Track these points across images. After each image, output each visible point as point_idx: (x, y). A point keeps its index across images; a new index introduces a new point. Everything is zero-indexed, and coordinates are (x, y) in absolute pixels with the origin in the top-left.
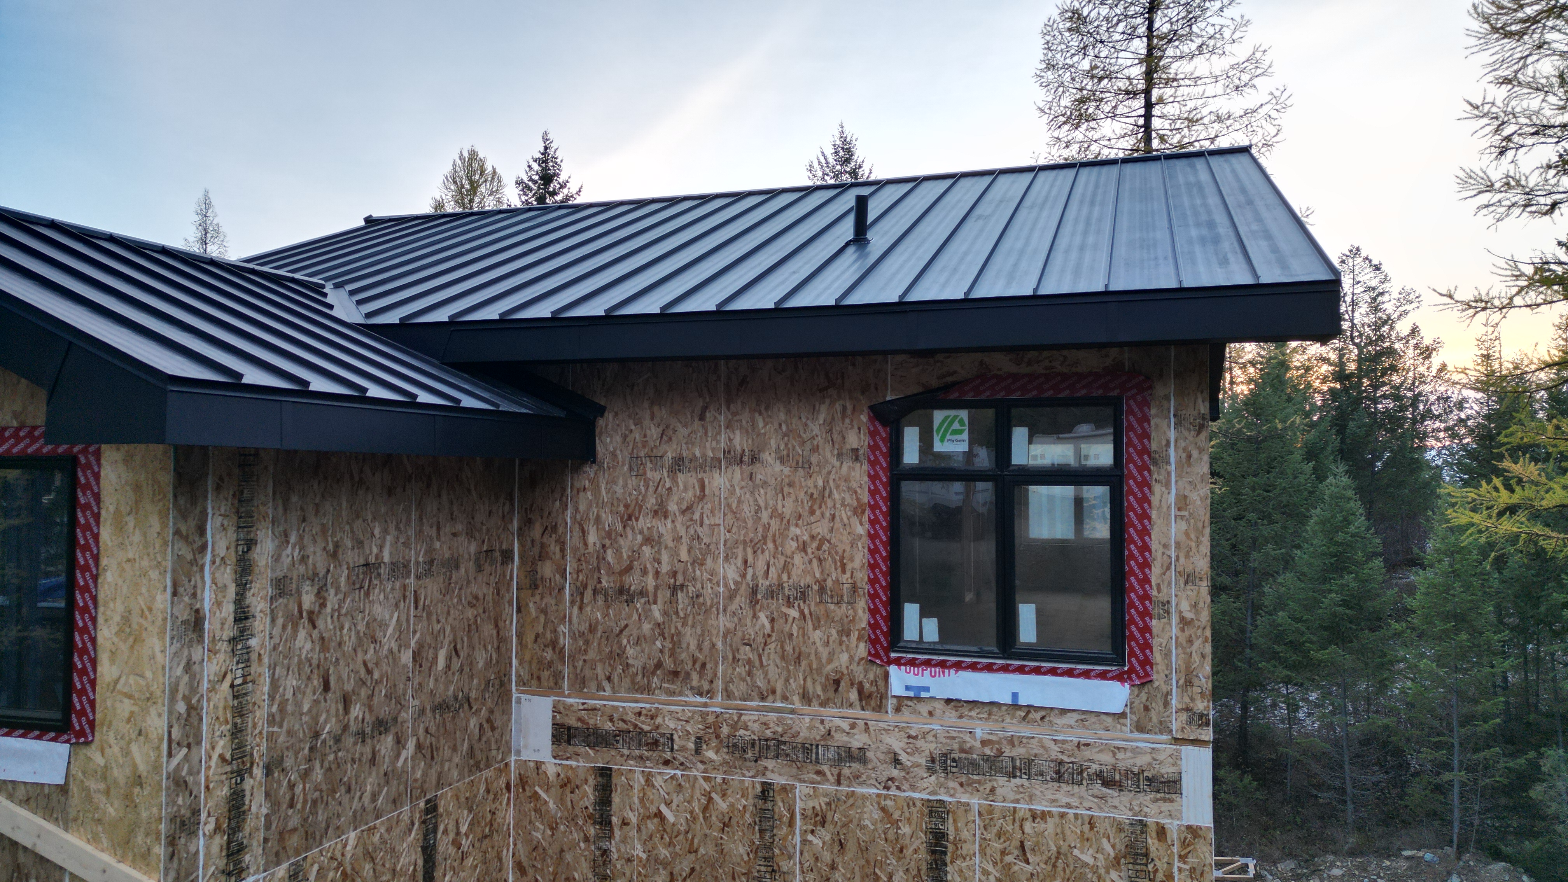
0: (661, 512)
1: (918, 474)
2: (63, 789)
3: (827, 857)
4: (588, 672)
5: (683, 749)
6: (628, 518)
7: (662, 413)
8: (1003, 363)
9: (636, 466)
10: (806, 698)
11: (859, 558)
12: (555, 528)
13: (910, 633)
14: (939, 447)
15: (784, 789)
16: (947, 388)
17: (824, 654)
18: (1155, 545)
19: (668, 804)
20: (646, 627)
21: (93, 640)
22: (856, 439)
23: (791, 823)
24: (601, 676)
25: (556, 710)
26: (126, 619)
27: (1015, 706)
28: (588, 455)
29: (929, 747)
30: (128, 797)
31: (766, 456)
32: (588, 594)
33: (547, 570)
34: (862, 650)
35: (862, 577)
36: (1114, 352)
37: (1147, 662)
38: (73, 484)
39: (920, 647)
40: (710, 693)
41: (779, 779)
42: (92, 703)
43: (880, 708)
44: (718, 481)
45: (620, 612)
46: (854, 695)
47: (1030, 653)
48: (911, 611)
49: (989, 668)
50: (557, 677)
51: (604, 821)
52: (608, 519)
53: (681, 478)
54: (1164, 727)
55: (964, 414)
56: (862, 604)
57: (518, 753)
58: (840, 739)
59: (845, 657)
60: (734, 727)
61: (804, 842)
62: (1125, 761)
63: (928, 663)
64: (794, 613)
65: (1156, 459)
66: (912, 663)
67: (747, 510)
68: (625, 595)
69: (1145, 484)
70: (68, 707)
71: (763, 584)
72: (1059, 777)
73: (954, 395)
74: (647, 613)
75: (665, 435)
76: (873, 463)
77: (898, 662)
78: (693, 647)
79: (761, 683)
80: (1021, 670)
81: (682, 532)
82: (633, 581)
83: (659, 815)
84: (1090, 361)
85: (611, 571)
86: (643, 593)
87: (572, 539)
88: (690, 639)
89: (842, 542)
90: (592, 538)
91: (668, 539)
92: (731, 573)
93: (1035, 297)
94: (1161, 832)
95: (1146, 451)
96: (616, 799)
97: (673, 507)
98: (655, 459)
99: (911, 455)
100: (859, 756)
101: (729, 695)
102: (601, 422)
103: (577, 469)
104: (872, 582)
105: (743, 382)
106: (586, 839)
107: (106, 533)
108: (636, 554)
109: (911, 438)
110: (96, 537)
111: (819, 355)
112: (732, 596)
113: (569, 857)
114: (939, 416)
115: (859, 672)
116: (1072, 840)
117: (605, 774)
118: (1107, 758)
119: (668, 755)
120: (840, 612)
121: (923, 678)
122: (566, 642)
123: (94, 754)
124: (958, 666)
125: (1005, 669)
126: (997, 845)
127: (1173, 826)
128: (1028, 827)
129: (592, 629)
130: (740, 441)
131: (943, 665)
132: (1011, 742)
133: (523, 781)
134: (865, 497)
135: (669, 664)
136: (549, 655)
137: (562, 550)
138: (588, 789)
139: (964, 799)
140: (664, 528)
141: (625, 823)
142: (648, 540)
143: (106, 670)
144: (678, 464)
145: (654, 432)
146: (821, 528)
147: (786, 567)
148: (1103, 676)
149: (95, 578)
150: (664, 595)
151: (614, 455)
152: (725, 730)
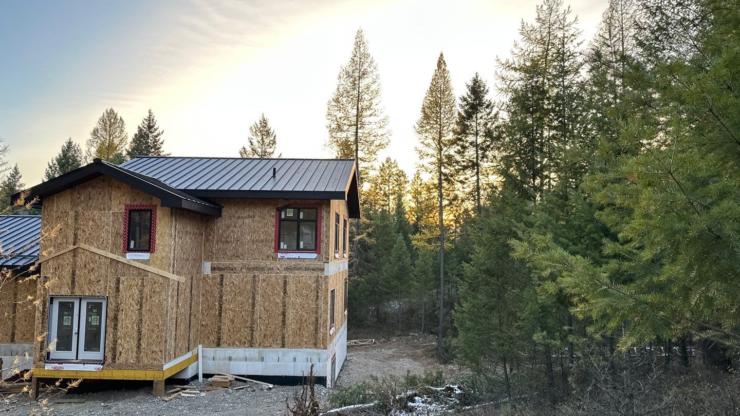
0: (235, 226)
1: (284, 220)
2: (149, 260)
3: (265, 287)
4: (219, 257)
5: (238, 270)
6: (228, 227)
7: (236, 208)
8: (299, 201)
9: (230, 218)
10: (262, 259)
11: (273, 234)
12: (212, 230)
13: (282, 247)
14: (288, 215)
15: (258, 276)
16: (289, 205)
17: (266, 251)
18: (322, 231)
19: (235, 280)
20: (231, 248)
21: (155, 238)
22: (273, 214)
23: (259, 282)
24: (222, 258)
25: (212, 264)
26: (161, 234)
27: (299, 258)
28: (220, 216)
29: (284, 266)
30: (161, 260)
31: (256, 216)
32: (219, 242)
33: (210, 238)
34: (273, 250)
35: (274, 238)
36: (317, 200)
37: (320, 250)
38: (151, 214)
39: (283, 250)
40: (244, 260)
41: (257, 274)
42: (155, 247)
43: (276, 260)
44: (247, 221)
45: (226, 246)
46: (271, 258)
47: (302, 250)
48: (282, 244)
49: (295, 252)
50: (212, 258)
51: (222, 285)
52: (224, 228)
53: (239, 220)
54: (322, 261)
55: (292, 210)
56: (273, 243)
57: (203, 273)
58: (268, 266)
59: (270, 252)
60: (249, 265)
61: (261, 285)
62: (316, 266)
63: (284, 252)
64: (261, 245)
65: (322, 218)
66: (282, 252)
67: (252, 226)
68: (227, 242)
69: (321, 222)
70: (150, 247)
71: (255, 239)
72: (306, 270)
73: (290, 206)
74: (232, 245)
75: (236, 212)
76: (276, 218)
77: (279, 252)
78: (241, 251)
79: (254, 257)
80: (300, 252)
81: (239, 230)
82: (229, 240)
83: (233, 282)
84: (312, 202)
85: (224, 238)
86: (231, 242)
87: (216, 232)
88: (240, 250)
89: (270, 231)
90: (220, 231)
91: (236, 231)
92: (249, 238)
93: (303, 191)
94: (321, 277)
95: (321, 216)
96: (224, 280)
97: (237, 226)
98: (234, 217)
99: (283, 217)
100: (272, 269)
101: (248, 260)
102: (223, 209)
103: (217, 218)
104: (275, 239)
105: (252, 202)
106: (218, 288)
107: (157, 221)
108: (229, 234)
109: (283, 213)
110: (156, 222)
111: (267, 199)
112: (249, 242)
113: (214, 292)
114: (288, 210)
115: (272, 254)
116: (307, 280)
117: (222, 275)
118: (313, 266)
119: (235, 271)
120: (269, 244)
121: (284, 255)
122: (214, 251)
123: (155, 254)
124: (290, 252)
125: (297, 252)
126: (295, 282)
127: (323, 276)
128: (300, 278)
129: (220, 249)
130: (251, 213)
131: (287, 252)
132: (298, 265)
133: (204, 278)
134: (275, 224)
135: (236, 255)
136: (210, 254)
137: (214, 234)
138: (219, 279)
139: (290, 274)
140: (235, 229)
141: (226, 285)
142: (232, 232)
143: (157, 242)
144: (239, 217)
145: (234, 211)
146: (266, 229)
147: (260, 237)
148: (313, 253)
149: (155, 228)
150: (235, 242)
151: (225, 216)
152: (247, 266)
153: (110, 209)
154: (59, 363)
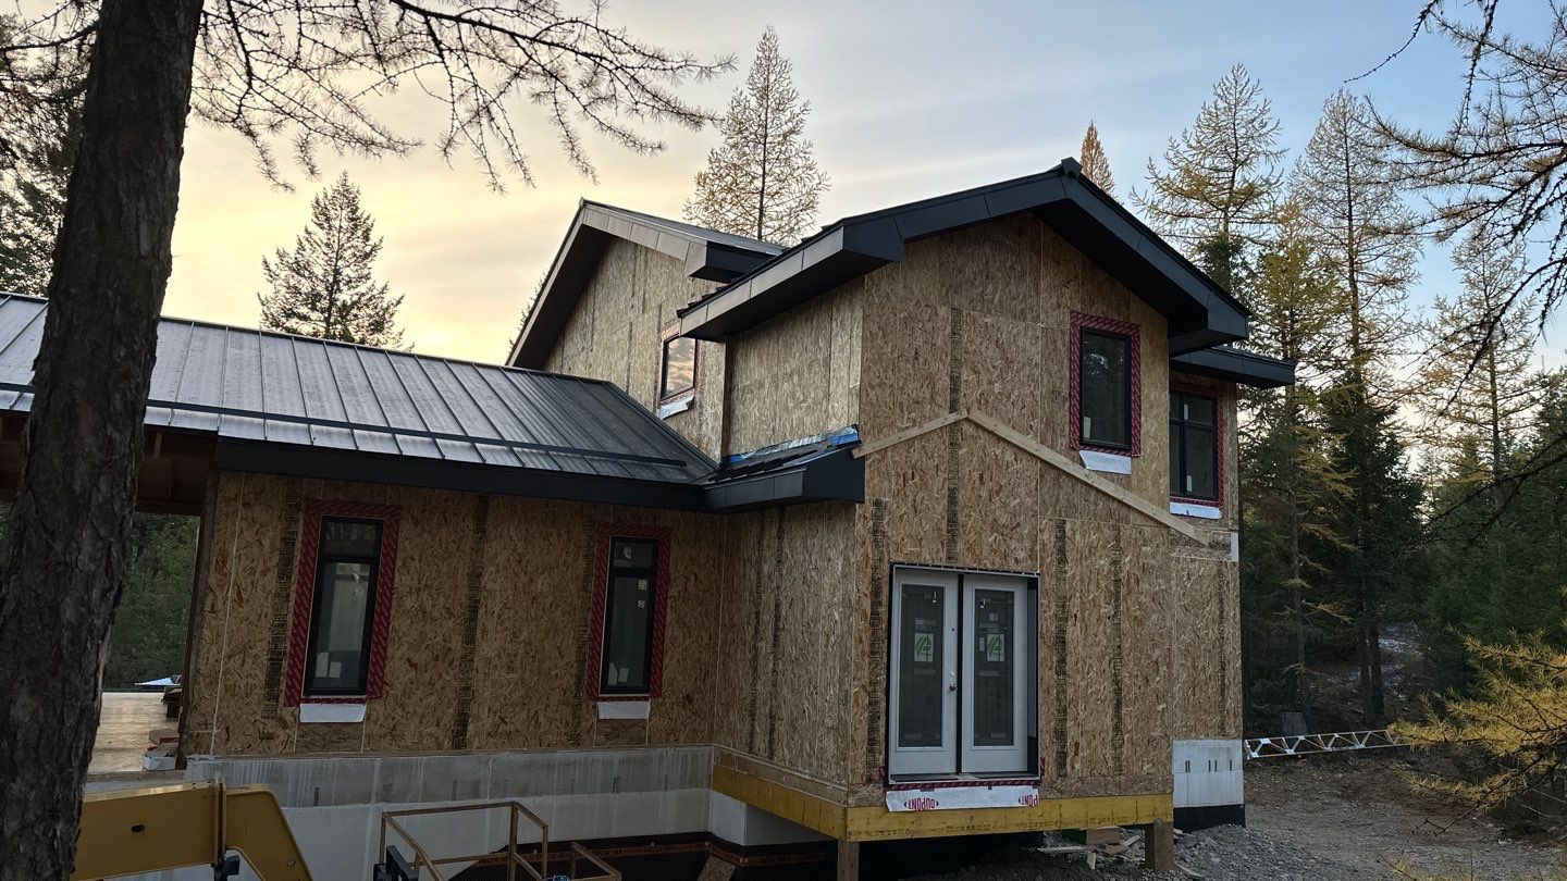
2: (1129, 476)
38: (1129, 348)
42: (1139, 441)
47: (1191, 495)
54: (1227, 525)
70: (1129, 442)
94: (1226, 564)
123: (1140, 462)
127: (1229, 562)
153: (1036, 319)
154: (924, 788)
